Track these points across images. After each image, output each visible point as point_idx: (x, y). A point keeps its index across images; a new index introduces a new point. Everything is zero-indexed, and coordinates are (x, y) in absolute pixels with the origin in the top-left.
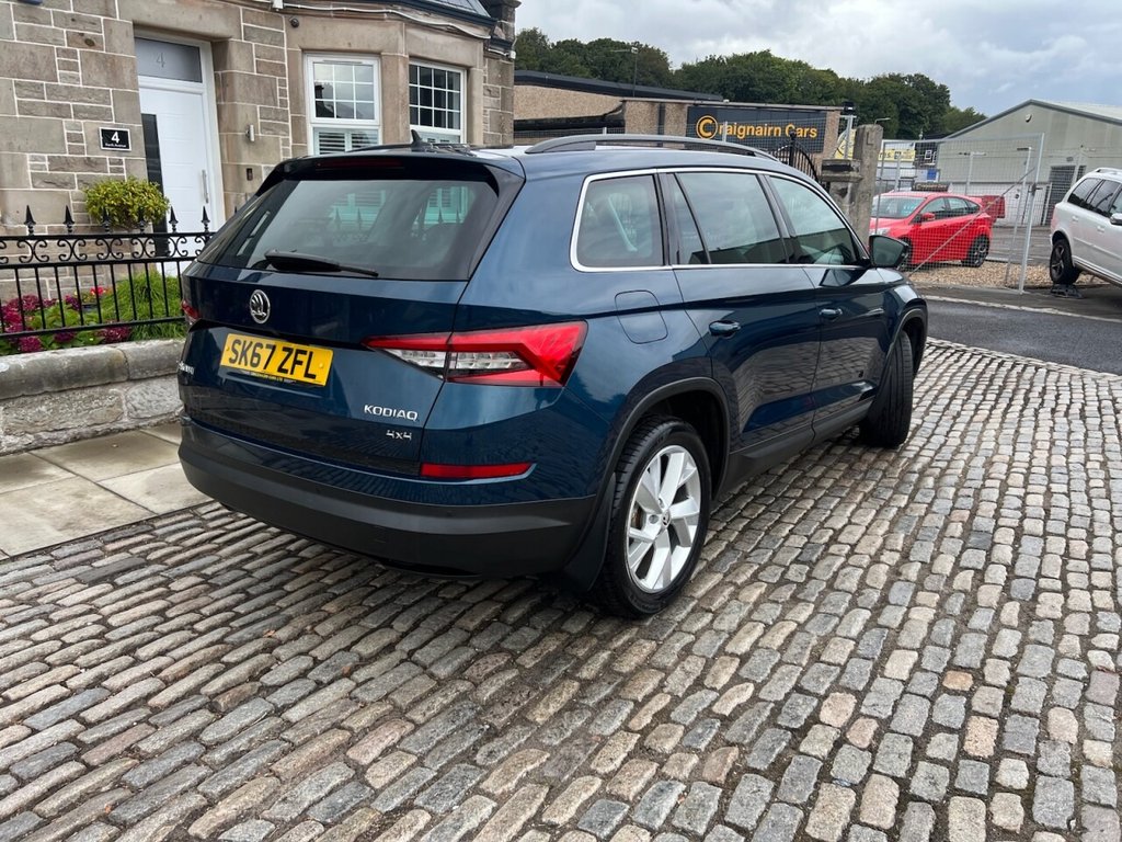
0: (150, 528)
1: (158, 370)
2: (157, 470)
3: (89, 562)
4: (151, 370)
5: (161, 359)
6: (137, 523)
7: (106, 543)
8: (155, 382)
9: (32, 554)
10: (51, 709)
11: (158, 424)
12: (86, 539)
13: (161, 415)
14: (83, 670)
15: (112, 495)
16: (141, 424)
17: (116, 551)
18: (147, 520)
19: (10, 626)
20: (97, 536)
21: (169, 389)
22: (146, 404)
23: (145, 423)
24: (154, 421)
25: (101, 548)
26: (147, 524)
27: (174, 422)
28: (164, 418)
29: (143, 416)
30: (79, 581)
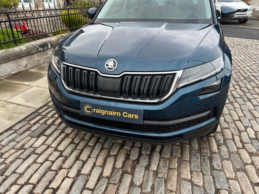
0: (39, 114)
1: (4, 60)
2: (22, 93)
3: (28, 129)
4: (2, 60)
5: (4, 57)
6: (33, 113)
7: (29, 121)
8: (3, 64)
9: (6, 131)
10: (74, 188)
11: (7, 78)
12: (20, 122)
13: (7, 75)
14: (70, 170)
15: (15, 105)
16: (1, 79)
17: (35, 124)
18: (36, 111)
19: (24, 160)
20: (24, 119)
21: (8, 66)
22: (2, 72)
23: (3, 78)
24: (5, 77)
25: (28, 124)
26: (36, 112)
27: (11, 76)
28: (8, 76)
29: (2, 76)
30: (32, 137)
